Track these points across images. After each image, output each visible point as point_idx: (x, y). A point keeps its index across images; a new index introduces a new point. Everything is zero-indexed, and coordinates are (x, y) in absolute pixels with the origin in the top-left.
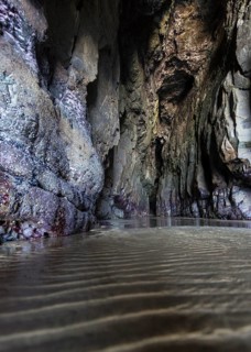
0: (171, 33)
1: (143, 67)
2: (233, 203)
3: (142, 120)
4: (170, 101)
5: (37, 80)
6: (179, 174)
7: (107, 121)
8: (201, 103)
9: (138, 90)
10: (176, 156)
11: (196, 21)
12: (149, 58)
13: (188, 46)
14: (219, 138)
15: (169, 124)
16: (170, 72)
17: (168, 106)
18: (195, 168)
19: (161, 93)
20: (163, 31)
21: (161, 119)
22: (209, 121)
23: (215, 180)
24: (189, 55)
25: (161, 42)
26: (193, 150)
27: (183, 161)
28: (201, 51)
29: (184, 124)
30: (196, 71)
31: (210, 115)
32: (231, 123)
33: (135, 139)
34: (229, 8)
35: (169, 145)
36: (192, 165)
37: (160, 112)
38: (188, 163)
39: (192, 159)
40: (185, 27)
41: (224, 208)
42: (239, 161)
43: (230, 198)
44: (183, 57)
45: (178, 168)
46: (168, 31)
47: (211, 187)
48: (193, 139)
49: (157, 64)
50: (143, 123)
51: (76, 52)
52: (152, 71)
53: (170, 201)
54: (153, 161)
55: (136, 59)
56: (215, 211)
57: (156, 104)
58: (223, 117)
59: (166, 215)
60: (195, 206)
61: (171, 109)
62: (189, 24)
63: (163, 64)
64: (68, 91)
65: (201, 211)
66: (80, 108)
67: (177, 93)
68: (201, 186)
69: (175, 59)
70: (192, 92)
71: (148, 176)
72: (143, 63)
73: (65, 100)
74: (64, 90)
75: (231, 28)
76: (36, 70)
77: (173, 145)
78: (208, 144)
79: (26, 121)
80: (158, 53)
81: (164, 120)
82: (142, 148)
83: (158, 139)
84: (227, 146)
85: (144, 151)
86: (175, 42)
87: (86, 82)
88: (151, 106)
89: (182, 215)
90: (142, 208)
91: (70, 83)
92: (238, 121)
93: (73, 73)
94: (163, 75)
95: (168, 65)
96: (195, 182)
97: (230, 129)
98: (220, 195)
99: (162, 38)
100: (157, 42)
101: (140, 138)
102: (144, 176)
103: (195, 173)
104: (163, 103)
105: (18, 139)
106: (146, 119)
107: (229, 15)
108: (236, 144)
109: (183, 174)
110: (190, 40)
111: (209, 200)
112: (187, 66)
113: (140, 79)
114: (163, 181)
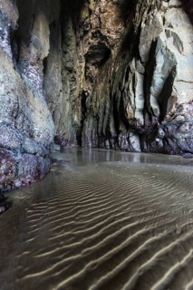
0: (97, 9)
1: (75, 33)
2: (129, 142)
3: (73, 77)
4: (93, 64)
5: (12, 65)
6: (98, 120)
7: (54, 85)
8: (114, 73)
9: (71, 53)
10: (96, 106)
11: (115, 7)
12: (80, 27)
13: (109, 25)
14: (125, 103)
15: (92, 82)
16: (94, 42)
17: (92, 68)
18: (109, 118)
19: (88, 57)
20: (92, 7)
21: (86, 77)
22: (120, 89)
23: (121, 128)
24: (109, 32)
25: (90, 16)
26: (108, 105)
27: (101, 111)
28: (117, 32)
29: (102, 84)
30: (112, 46)
31: (120, 84)
32: (133, 94)
33: (69, 92)
34: (137, 9)
35: (92, 98)
36: (107, 115)
37: (86, 71)
38: (104, 113)
39: (107, 111)
40: (108, 9)
41: (124, 145)
42: (135, 119)
43: (128, 139)
44: (104, 32)
45: (97, 115)
46: (95, 7)
47: (118, 132)
48: (108, 97)
49: (86, 32)
50: (74, 80)
51: (34, 31)
52: (82, 38)
53: (91, 137)
54: (80, 108)
55: (70, 26)
56: (119, 147)
57: (83, 65)
58: (128, 89)
59: (88, 146)
60: (107, 142)
61: (94, 70)
62: (111, 7)
63: (90, 34)
64: (30, 67)
65: (111, 146)
66: (39, 80)
67: (99, 60)
68: (112, 130)
69: (99, 32)
70: (109, 61)
71: (76, 119)
72: (75, 30)
73: (28, 74)
74: (27, 66)
75: (137, 25)
76: (11, 55)
77: (94, 98)
78: (118, 104)
79: (12, 104)
80: (87, 24)
81: (88, 78)
82: (73, 98)
83: (84, 92)
84: (129, 109)
85: (74, 101)
86: (100, 19)
87: (42, 57)
88: (80, 66)
89: (99, 147)
90: (72, 142)
91: (31, 60)
92: (137, 94)
93: (33, 51)
94: (89, 43)
95: (94, 36)
96: (108, 127)
97: (132, 98)
98: (122, 137)
99: (91, 12)
100: (87, 15)
101: (71, 91)
102: (73, 119)
103: (109, 121)
104: (88, 65)
105: (7, 120)
106: (76, 76)
107: (137, 14)
108: (134, 109)
109: (101, 120)
110: (110, 20)
111: (116, 139)
112: (107, 40)
113: (73, 43)
114: (87, 123)
